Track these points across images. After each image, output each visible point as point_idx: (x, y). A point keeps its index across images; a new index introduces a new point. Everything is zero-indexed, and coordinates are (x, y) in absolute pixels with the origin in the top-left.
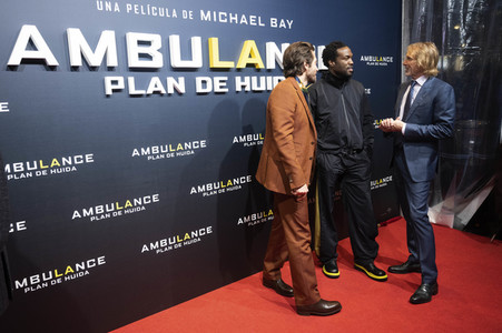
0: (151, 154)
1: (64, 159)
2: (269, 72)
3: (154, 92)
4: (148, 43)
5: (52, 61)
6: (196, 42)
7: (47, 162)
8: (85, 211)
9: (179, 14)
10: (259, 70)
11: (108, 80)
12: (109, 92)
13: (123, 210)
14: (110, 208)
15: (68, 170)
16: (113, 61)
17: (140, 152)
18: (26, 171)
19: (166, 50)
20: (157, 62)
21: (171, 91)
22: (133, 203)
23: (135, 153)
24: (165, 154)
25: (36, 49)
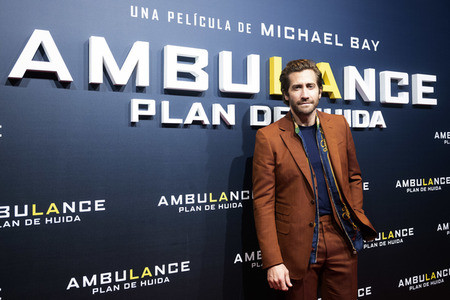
0: (184, 205)
1: (65, 205)
2: (347, 104)
3: (195, 122)
4: (192, 60)
5: (65, 75)
6: (254, 61)
7: (42, 208)
8: (85, 279)
9: (234, 26)
10: (334, 101)
11: (135, 103)
12: (135, 118)
13: (138, 281)
14: (121, 276)
15: (69, 219)
16: (143, 80)
17: (169, 201)
18: (12, 218)
19: (213, 70)
20: (202, 84)
21: (216, 121)
22: (153, 271)
23: (163, 201)
24: (203, 205)
25: (46, 60)
